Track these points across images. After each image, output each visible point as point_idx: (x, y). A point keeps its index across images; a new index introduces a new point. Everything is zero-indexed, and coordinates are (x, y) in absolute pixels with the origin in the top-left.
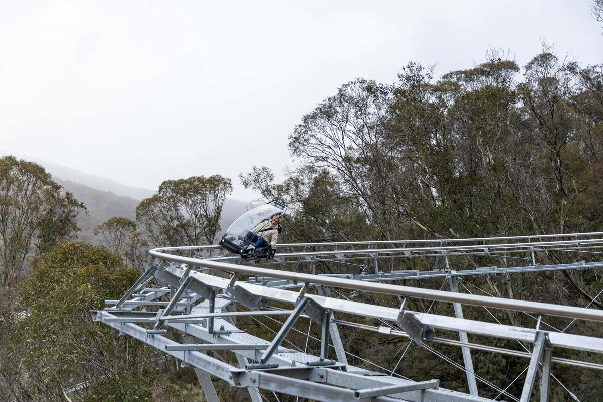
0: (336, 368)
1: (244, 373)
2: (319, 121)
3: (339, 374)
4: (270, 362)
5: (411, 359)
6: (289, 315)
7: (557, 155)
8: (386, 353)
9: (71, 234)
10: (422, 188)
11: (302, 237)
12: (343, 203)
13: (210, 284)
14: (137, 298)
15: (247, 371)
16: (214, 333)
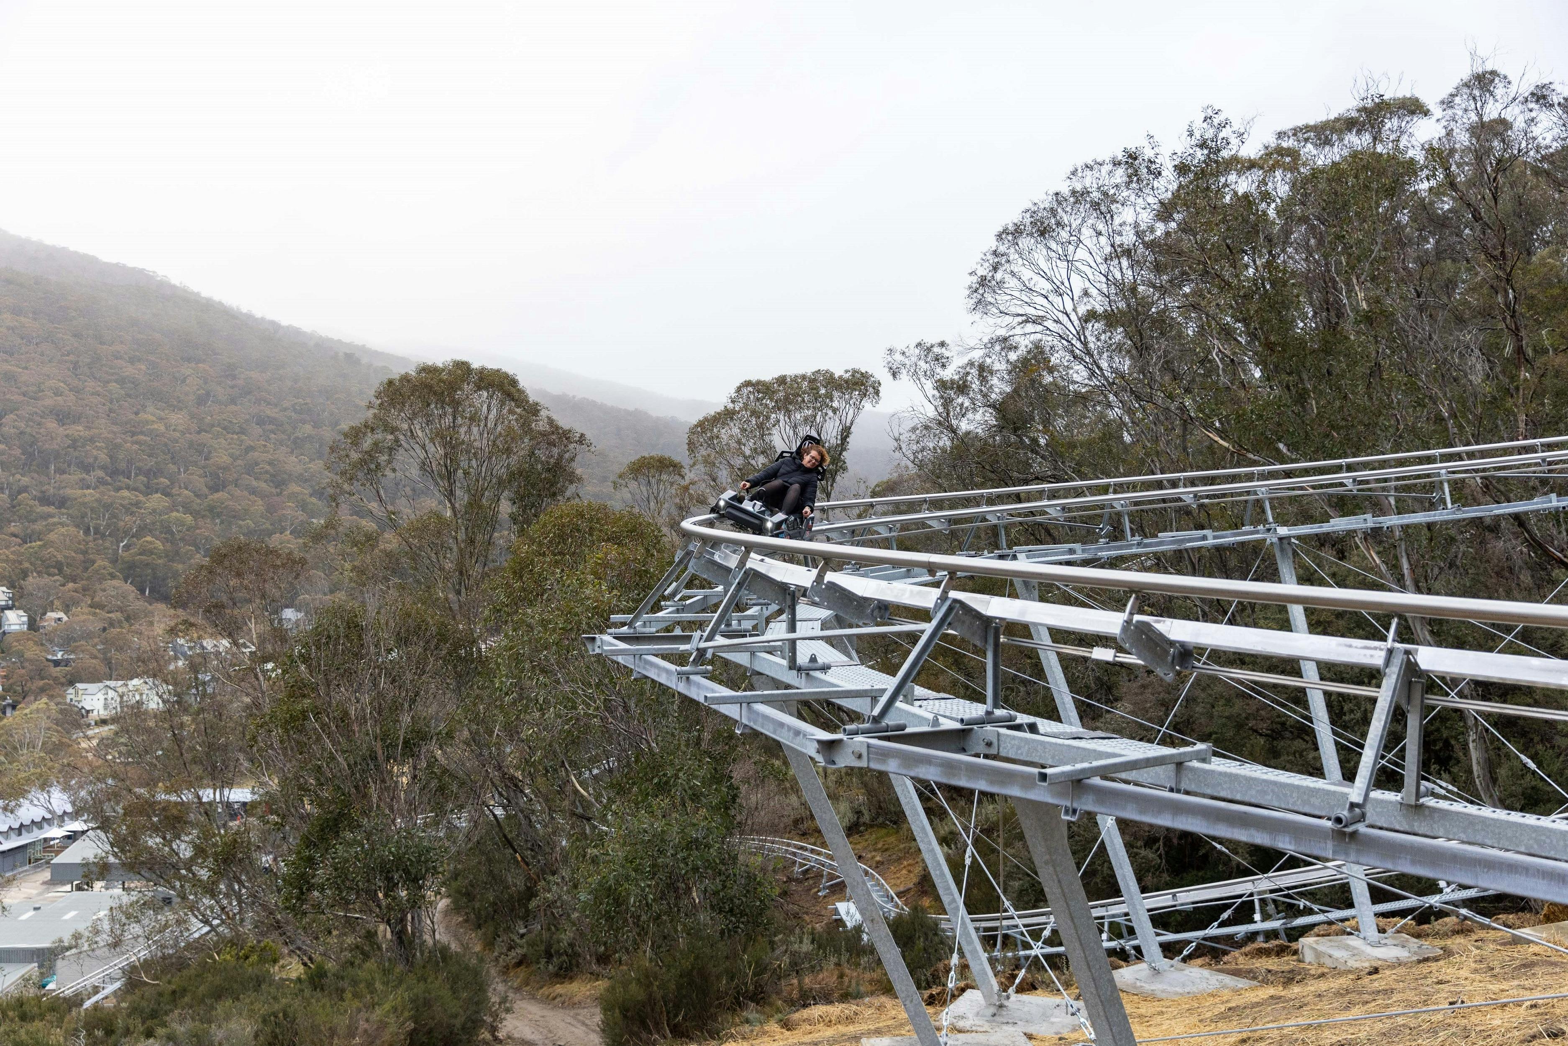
0: (1018, 728)
1: (840, 741)
2: (1025, 242)
3: (1021, 739)
4: (890, 720)
5: (1210, 700)
6: (922, 632)
7: (1507, 280)
8: (1160, 689)
9: (568, 494)
10: (1221, 366)
11: (993, 476)
12: (1075, 403)
13: (784, 581)
14: (671, 609)
15: (845, 738)
16: (799, 669)
